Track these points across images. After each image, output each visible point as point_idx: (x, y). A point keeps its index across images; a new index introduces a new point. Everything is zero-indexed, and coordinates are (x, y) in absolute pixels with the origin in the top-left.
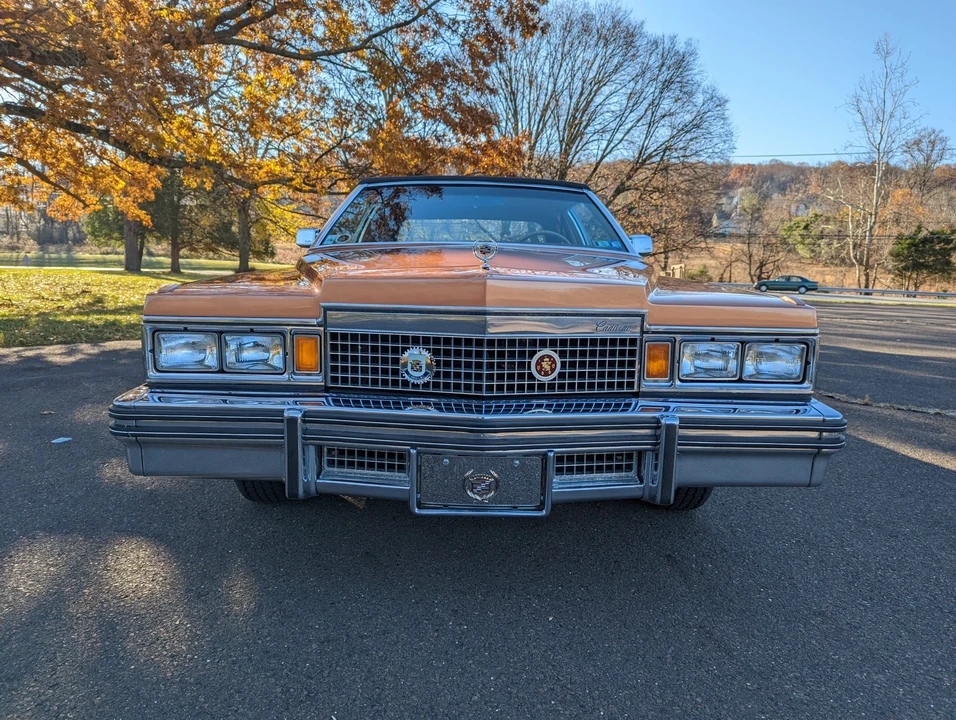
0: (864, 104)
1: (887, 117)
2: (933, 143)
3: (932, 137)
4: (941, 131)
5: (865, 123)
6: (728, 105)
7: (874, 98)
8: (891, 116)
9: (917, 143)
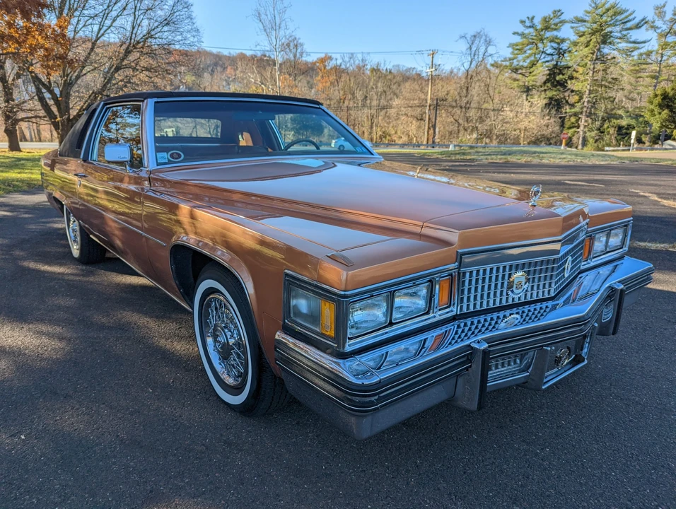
0: (263, 17)
1: (277, 28)
2: (296, 46)
3: (295, 42)
4: (299, 39)
5: (265, 30)
6: (192, 8)
7: (268, 13)
8: (280, 28)
9: (288, 45)
